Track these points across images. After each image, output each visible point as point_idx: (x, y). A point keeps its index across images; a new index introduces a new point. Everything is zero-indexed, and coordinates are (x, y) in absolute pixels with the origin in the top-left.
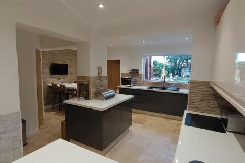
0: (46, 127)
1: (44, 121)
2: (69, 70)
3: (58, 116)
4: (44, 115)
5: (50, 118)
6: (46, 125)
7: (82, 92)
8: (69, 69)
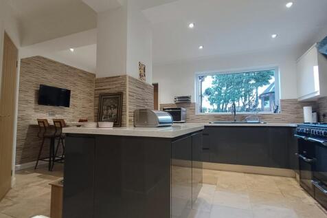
0: (15, 203)
1: (11, 191)
2: (72, 101)
3: (45, 181)
4: (14, 178)
5: (28, 184)
6: (15, 200)
7: (105, 112)
8: (71, 99)
